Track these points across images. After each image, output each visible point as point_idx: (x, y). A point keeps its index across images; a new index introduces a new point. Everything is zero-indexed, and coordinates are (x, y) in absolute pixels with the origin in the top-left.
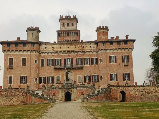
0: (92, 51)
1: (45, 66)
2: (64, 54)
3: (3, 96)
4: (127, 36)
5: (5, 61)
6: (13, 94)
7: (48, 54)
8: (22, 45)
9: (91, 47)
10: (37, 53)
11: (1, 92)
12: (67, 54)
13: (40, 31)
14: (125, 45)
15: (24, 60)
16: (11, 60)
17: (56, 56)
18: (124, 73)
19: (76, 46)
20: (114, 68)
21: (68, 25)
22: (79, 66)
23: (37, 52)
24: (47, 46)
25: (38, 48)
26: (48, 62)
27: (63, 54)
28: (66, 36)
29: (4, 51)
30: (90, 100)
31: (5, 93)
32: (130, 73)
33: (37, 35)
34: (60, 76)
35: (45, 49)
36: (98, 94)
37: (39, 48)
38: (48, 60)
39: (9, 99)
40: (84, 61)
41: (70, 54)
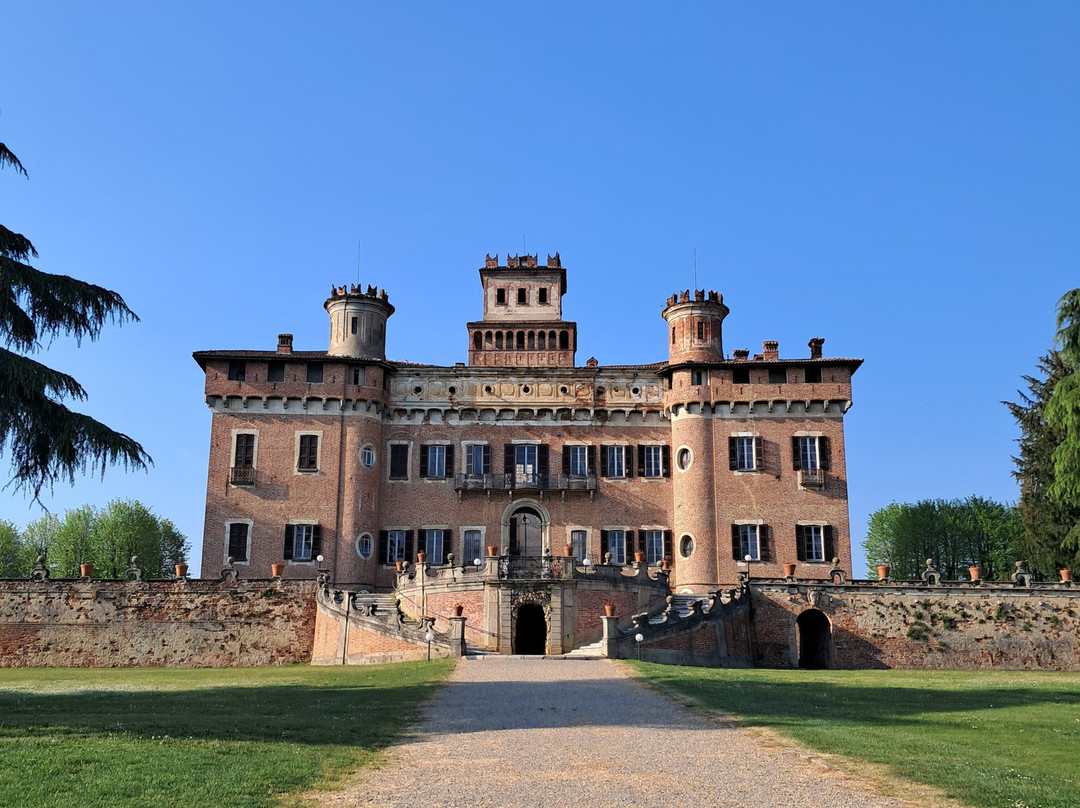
0: (641, 412)
1: (409, 475)
2: (505, 423)
3: (192, 616)
4: (817, 345)
5: (216, 444)
6: (243, 608)
7: (427, 418)
8: (301, 373)
9: (636, 391)
10: (373, 415)
11: (183, 596)
12: (521, 423)
13: (390, 310)
14: (809, 386)
15: (309, 443)
16: (245, 443)
17: (466, 433)
18: (801, 523)
19: (562, 386)
20: (753, 498)
21: (522, 298)
22: (575, 482)
23: (373, 407)
24: (423, 383)
25: (379, 388)
26: (424, 460)
27: (499, 423)
28: (509, 348)
29: (212, 399)
30: (652, 650)
31: (199, 601)
32: (834, 523)
33: (376, 326)
34: (483, 529)
35: (415, 397)
36: (693, 620)
37: (386, 387)
38: (424, 449)
39: (221, 635)
40: (604, 461)
41: (532, 423)
